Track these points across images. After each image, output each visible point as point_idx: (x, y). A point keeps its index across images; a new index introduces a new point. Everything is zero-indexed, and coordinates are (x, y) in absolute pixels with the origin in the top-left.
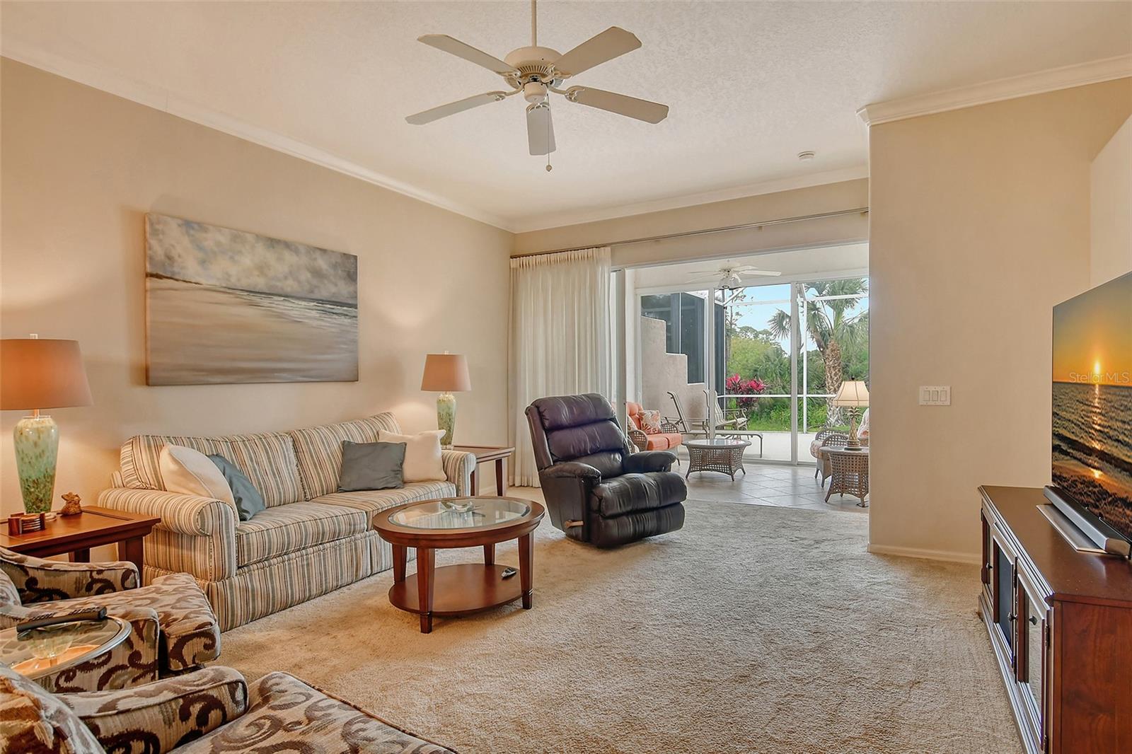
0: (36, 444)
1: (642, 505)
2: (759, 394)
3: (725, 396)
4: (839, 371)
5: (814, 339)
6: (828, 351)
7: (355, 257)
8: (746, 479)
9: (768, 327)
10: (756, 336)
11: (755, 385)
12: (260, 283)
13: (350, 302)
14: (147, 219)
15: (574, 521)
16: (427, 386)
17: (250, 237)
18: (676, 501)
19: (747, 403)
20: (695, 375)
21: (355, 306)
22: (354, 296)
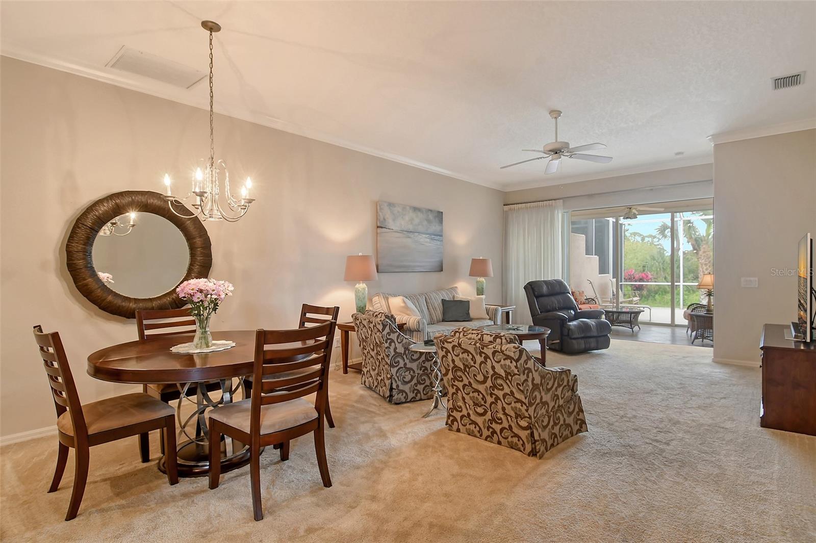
0: (363, 294)
1: (589, 335)
2: (648, 282)
3: (623, 283)
4: (709, 267)
5: (690, 243)
6: (701, 253)
7: (442, 212)
8: (640, 332)
9: (655, 233)
10: (643, 239)
11: (645, 276)
12: (411, 227)
13: (440, 234)
14: (378, 204)
15: (553, 341)
16: (472, 274)
17: (408, 207)
18: (606, 334)
19: (639, 288)
20: (603, 270)
21: (441, 236)
22: (442, 231)
